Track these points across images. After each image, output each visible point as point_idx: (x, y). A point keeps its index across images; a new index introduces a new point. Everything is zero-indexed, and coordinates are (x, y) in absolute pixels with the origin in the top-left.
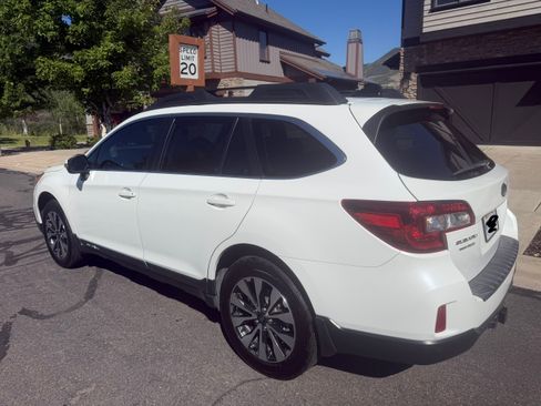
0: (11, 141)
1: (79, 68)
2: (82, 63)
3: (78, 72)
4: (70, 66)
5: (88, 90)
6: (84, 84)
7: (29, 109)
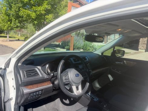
0: (14, 37)
1: (34, 13)
2: (35, 12)
3: (33, 15)
4: (31, 12)
5: (36, 22)
6: (35, 20)
7: (19, 28)
